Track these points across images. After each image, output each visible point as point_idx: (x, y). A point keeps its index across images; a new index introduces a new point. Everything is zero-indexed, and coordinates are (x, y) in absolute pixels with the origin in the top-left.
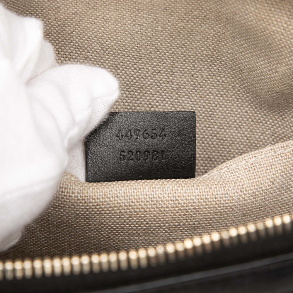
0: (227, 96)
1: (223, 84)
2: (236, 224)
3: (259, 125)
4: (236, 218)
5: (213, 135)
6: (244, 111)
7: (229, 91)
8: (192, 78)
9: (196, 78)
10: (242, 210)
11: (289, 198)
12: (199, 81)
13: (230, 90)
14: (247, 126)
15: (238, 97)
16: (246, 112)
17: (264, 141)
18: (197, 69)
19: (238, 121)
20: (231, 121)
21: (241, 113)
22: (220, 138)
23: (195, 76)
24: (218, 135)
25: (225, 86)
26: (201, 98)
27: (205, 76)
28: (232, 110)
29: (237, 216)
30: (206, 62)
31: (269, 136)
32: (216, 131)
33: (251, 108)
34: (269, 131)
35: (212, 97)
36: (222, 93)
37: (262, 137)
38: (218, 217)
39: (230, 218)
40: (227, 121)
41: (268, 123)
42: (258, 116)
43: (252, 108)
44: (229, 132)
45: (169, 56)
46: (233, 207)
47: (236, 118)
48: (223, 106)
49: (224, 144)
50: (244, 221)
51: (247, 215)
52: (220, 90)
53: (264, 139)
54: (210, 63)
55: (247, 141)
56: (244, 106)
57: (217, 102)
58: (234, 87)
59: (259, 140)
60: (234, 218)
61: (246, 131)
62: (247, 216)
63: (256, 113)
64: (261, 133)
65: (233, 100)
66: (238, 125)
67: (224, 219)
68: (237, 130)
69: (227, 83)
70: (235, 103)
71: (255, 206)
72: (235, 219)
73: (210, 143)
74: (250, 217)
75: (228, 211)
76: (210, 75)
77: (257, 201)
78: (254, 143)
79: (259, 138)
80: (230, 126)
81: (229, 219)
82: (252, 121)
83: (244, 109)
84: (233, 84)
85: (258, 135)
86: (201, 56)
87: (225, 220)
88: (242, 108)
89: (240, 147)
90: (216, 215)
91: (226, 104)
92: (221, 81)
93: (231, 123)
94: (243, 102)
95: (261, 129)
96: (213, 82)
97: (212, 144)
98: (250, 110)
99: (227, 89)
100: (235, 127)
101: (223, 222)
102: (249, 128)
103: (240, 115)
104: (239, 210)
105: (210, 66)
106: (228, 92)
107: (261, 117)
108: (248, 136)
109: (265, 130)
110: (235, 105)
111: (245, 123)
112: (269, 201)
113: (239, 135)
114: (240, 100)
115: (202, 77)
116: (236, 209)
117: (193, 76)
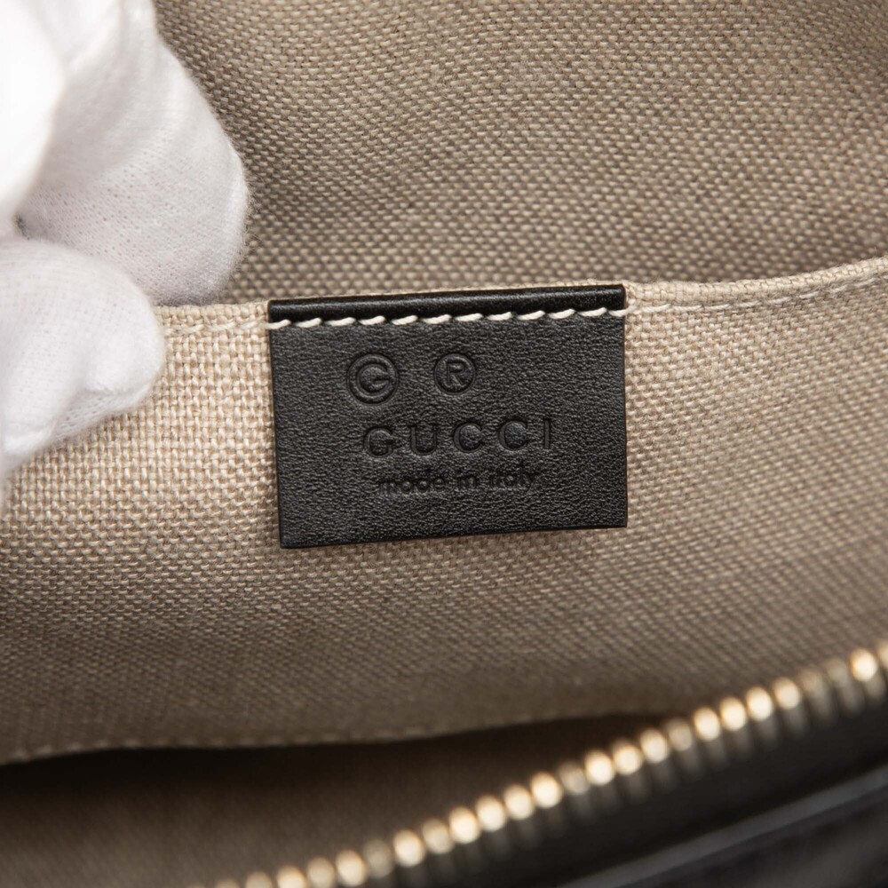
0: (673, 113)
1: (662, 80)
2: (712, 455)
3: (769, 187)
4: (714, 437)
5: (622, 213)
6: (724, 151)
7: (681, 100)
8: (567, 70)
9: (580, 70)
10: (731, 414)
11: (874, 375)
12: (589, 78)
13: (686, 96)
14: (732, 190)
15: (708, 115)
16: (732, 155)
17: (780, 229)
18: (586, 44)
19: (702, 179)
20: (681, 177)
21: (715, 159)
22: (644, 222)
23: (575, 64)
24: (636, 214)
25: (671, 86)
26: (590, 121)
27: (607, 64)
28: (687, 151)
29: (715, 433)
30: (614, 25)
31: (798, 216)
32: (632, 202)
33: (746, 142)
34: (800, 201)
35: (626, 117)
36: (658, 106)
37: (775, 220)
38: (662, 442)
39: (696, 439)
40: (667, 177)
41: (799, 179)
42: (766, 164)
43: (752, 142)
44: (671, 207)
45: (498, 20)
46: (706, 407)
47: (696, 171)
48: (660, 140)
49: (656, 237)
50: (735, 446)
51: (745, 426)
52: (652, 99)
53: (783, 225)
54: (629, 26)
55: (729, 231)
56: (727, 137)
57: (642, 128)
58: (698, 88)
59: (766, 227)
60: (709, 438)
61: (728, 203)
62: (744, 431)
63: (761, 156)
64: (775, 209)
65: (693, 124)
66: (703, 188)
67: (680, 445)
68: (698, 200)
69: (677, 77)
70: (698, 131)
71: (770, 400)
72: (709, 441)
73: (611, 233)
74: (754, 432)
75: (692, 420)
76: (624, 60)
77: (778, 384)
78: (750, 236)
79: (768, 222)
80: (678, 192)
81: (694, 443)
82: (749, 178)
83: (725, 147)
84: (698, 77)
85: (764, 215)
86: (603, 9)
87: (682, 448)
88: (717, 144)
89: (704, 244)
90: (656, 434)
91: (667, 134)
92: (657, 74)
93: (680, 183)
94: (723, 126)
95: (773, 199)
96: (633, 79)
97: (619, 236)
98: (743, 149)
99: (675, 94)
100: (693, 193)
101: (675, 453)
102: (737, 197)
103: (711, 162)
104: (725, 413)
105: (628, 33)
106: (679, 103)
107: (777, 165)
108: (733, 217)
109: (787, 200)
110: (697, 136)
111: (726, 183)
112: (812, 383)
113: (703, 214)
114: (714, 123)
115: (599, 66)
116: (714, 412)
117: (568, 65)
